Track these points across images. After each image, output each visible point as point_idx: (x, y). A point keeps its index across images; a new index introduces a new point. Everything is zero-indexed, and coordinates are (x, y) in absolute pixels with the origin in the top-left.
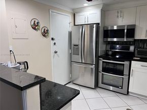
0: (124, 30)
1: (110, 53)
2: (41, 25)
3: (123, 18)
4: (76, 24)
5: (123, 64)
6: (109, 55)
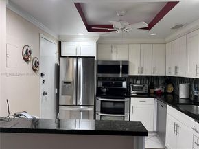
0: (119, 66)
1: (104, 90)
2: (33, 56)
3: (117, 53)
4: (62, 55)
5: (123, 102)
6: (103, 93)
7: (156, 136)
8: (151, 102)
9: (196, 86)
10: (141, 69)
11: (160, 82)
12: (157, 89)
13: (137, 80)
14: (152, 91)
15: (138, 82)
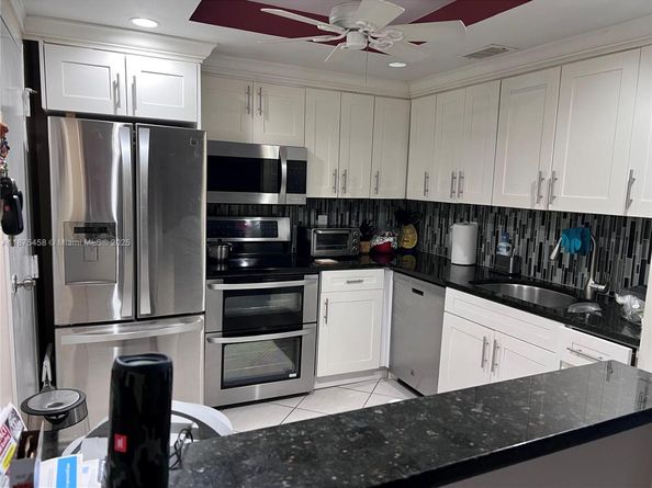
0: (279, 161)
1: (220, 251)
3: (267, 117)
4: (46, 107)
5: (300, 289)
7: (385, 379)
8: (376, 281)
9: (500, 228)
10: (341, 176)
11: (382, 218)
12: (378, 241)
13: (319, 212)
14: (366, 246)
15: (323, 219)
